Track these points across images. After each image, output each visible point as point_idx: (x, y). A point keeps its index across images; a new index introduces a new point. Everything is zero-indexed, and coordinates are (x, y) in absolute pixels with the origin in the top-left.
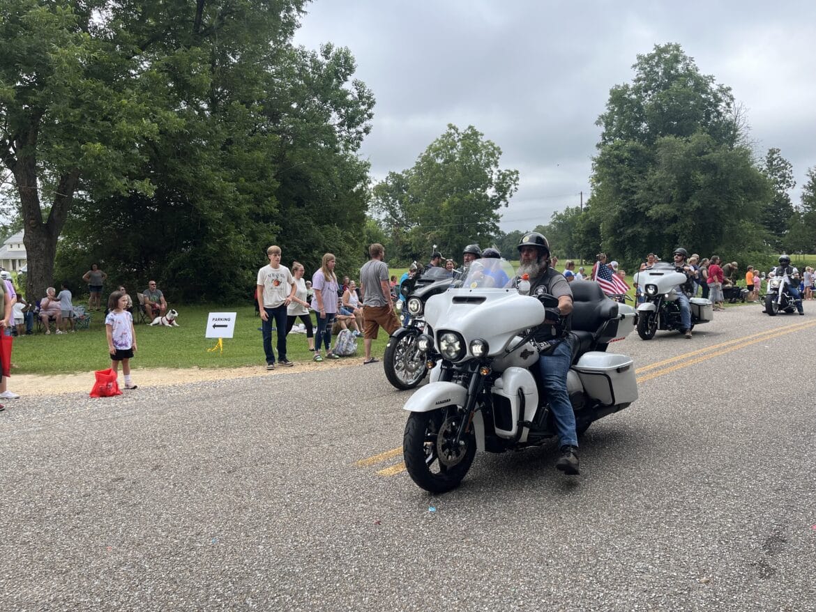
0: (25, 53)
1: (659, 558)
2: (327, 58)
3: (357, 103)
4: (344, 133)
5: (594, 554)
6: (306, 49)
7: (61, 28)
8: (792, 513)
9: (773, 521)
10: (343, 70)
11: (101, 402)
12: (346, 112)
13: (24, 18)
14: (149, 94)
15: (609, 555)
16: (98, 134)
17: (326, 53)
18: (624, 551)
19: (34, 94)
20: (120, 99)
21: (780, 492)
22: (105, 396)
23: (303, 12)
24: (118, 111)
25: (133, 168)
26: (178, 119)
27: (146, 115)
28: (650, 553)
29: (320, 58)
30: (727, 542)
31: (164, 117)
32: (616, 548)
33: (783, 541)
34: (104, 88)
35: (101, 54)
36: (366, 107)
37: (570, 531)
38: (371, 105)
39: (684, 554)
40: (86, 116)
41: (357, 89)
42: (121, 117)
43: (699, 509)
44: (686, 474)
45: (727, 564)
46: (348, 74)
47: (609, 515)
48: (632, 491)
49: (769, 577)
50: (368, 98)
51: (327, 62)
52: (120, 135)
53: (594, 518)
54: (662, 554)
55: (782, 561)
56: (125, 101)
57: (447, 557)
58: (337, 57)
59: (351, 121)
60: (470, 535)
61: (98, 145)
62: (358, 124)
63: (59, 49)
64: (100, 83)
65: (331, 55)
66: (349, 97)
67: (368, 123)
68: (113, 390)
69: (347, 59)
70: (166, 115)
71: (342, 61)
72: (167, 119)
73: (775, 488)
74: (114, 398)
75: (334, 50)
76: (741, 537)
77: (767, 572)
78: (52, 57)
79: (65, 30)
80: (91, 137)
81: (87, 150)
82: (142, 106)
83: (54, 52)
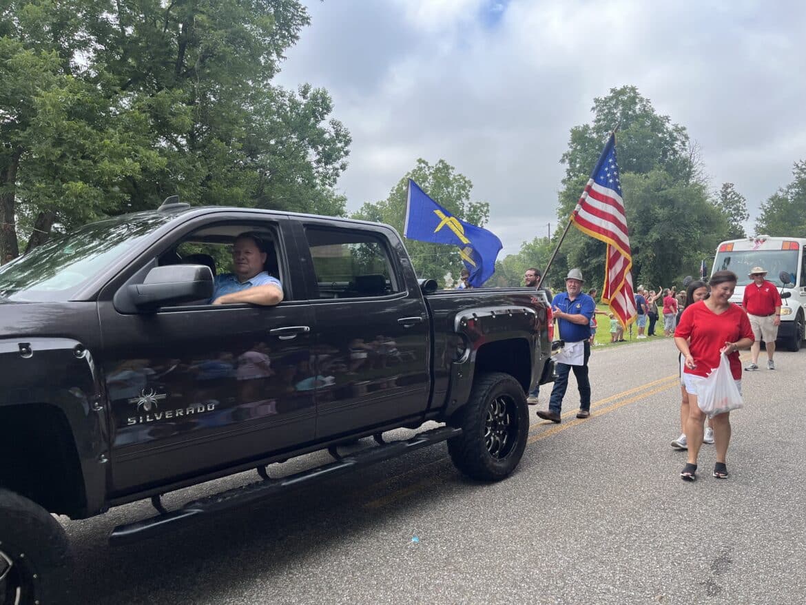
0: (9, 94)
1: (619, 579)
2: (304, 98)
3: (334, 141)
4: (321, 170)
5: (562, 577)
6: (284, 90)
7: (46, 71)
8: (738, 536)
9: (721, 543)
10: (321, 109)
12: (323, 149)
13: (9, 62)
14: (131, 133)
15: (575, 578)
16: (80, 171)
17: (304, 94)
18: (589, 573)
19: (17, 134)
20: (102, 140)
21: (728, 516)
23: (282, 57)
24: (100, 150)
25: (114, 205)
26: (160, 158)
27: (129, 155)
28: (611, 575)
29: (299, 98)
30: (679, 564)
31: (146, 156)
32: (581, 572)
33: (729, 562)
34: (86, 128)
35: (84, 96)
36: (343, 144)
37: (540, 557)
38: (347, 143)
39: (641, 575)
40: (68, 155)
41: (334, 128)
42: (104, 157)
43: (655, 533)
44: (645, 501)
45: (679, 583)
46: (325, 113)
47: (576, 541)
48: (596, 518)
49: (715, 594)
50: (345, 136)
51: (305, 101)
52: (102, 173)
53: (562, 544)
54: (622, 575)
55: (727, 580)
56: (108, 142)
57: (430, 584)
58: (314, 98)
59: (328, 158)
60: (450, 564)
61: (80, 184)
62: (335, 160)
63: (43, 93)
64: (83, 123)
65: (308, 95)
66: (327, 136)
67: (344, 160)
69: (324, 99)
70: (148, 154)
71: (320, 101)
72: (149, 159)
73: (724, 513)
75: (312, 91)
76: (691, 558)
77: (713, 589)
78: (37, 100)
79: (49, 72)
80: (72, 175)
81: (68, 189)
82: (124, 146)
83: (37, 95)
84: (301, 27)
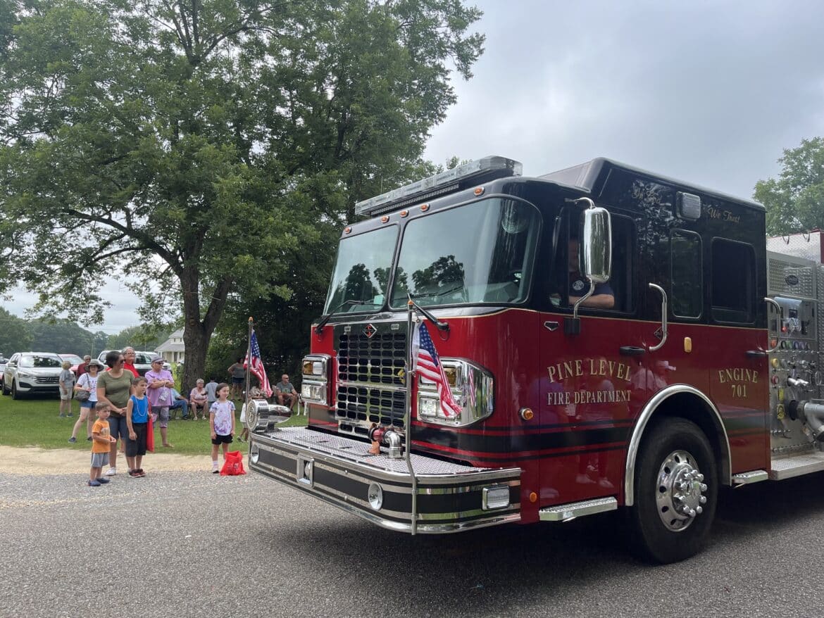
0: (196, 182)
6: (433, 164)
7: (225, 161)
11: (228, 480)
13: (197, 154)
14: (292, 212)
16: (249, 246)
17: (453, 165)
19: (200, 215)
20: (266, 218)
22: (232, 475)
23: (428, 135)
24: (266, 227)
25: (275, 275)
26: (315, 232)
27: (289, 230)
29: (446, 171)
31: (303, 231)
34: (256, 208)
35: (255, 180)
40: (240, 232)
42: (267, 233)
52: (266, 247)
56: (271, 219)
61: (248, 256)
63: (221, 180)
64: (253, 204)
65: (456, 167)
68: (238, 470)
72: (306, 233)
74: (238, 476)
78: (216, 186)
79: (228, 162)
80: (242, 250)
81: (238, 261)
82: (285, 222)
83: (217, 182)
84: (448, 106)
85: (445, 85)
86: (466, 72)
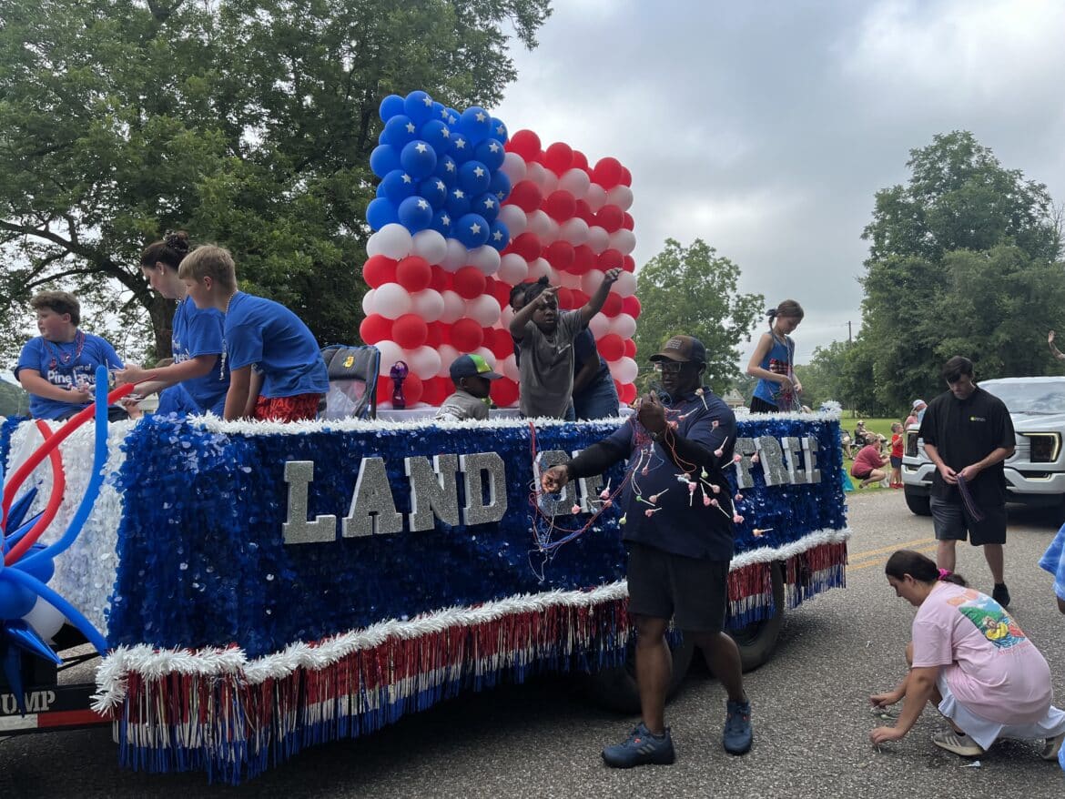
0: (169, 181)
7: (210, 153)
13: (169, 144)
14: (304, 222)
16: (248, 270)
20: (272, 231)
24: (268, 243)
26: (335, 250)
27: (300, 248)
28: (810, 738)
31: (320, 248)
34: (255, 218)
35: (253, 180)
42: (272, 250)
48: (814, 679)
52: (270, 270)
54: (824, 739)
56: (277, 233)
63: (206, 179)
64: (251, 212)
70: (322, 245)
72: (323, 251)
78: (199, 187)
79: (214, 155)
82: (295, 237)
83: (200, 181)
84: (506, 85)
85: (501, 56)
86: (529, 40)
